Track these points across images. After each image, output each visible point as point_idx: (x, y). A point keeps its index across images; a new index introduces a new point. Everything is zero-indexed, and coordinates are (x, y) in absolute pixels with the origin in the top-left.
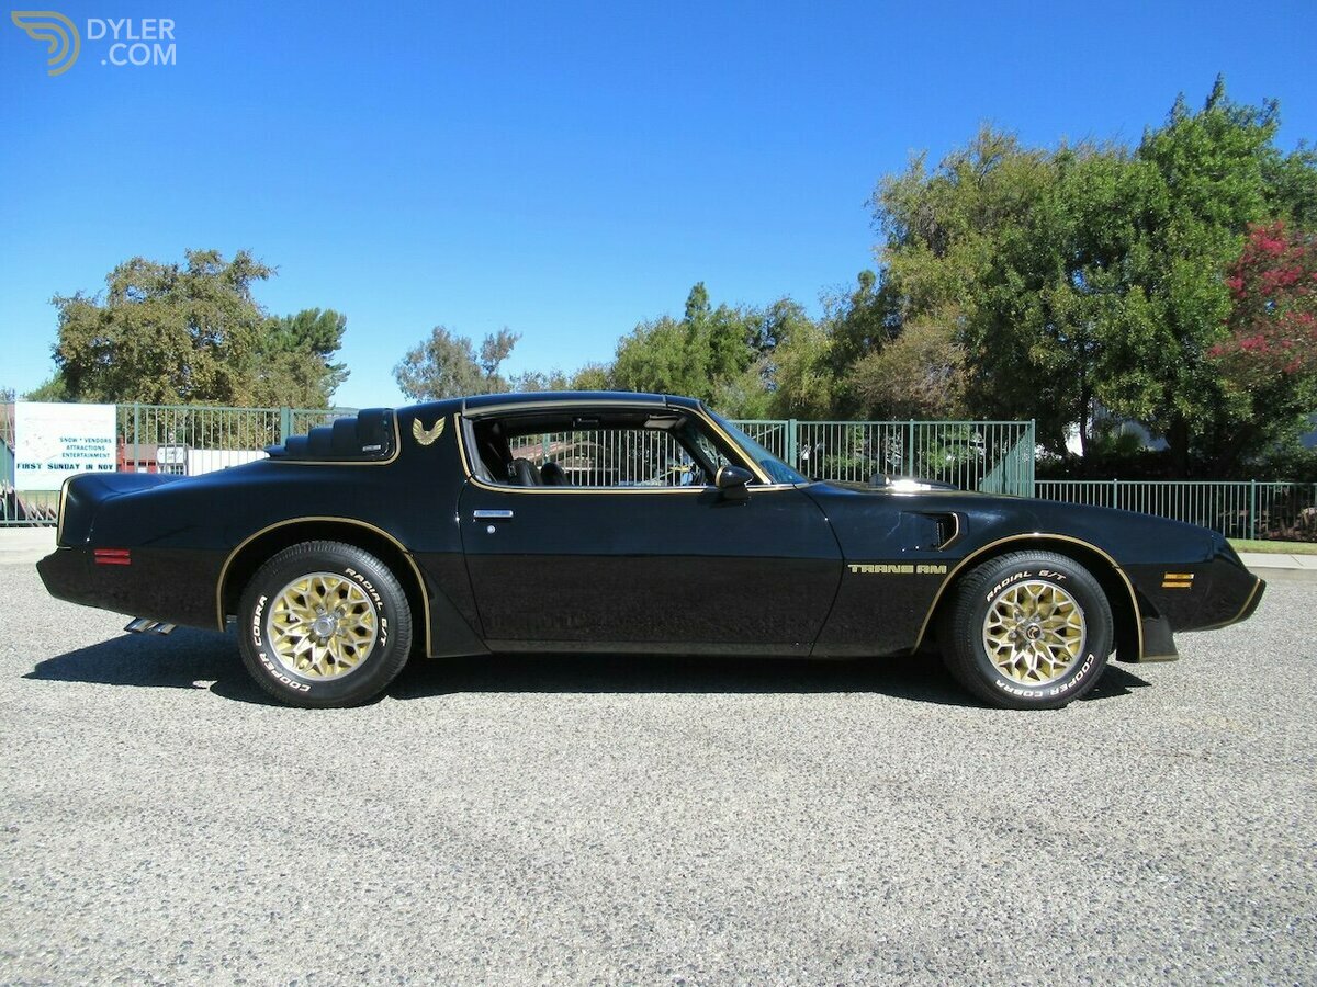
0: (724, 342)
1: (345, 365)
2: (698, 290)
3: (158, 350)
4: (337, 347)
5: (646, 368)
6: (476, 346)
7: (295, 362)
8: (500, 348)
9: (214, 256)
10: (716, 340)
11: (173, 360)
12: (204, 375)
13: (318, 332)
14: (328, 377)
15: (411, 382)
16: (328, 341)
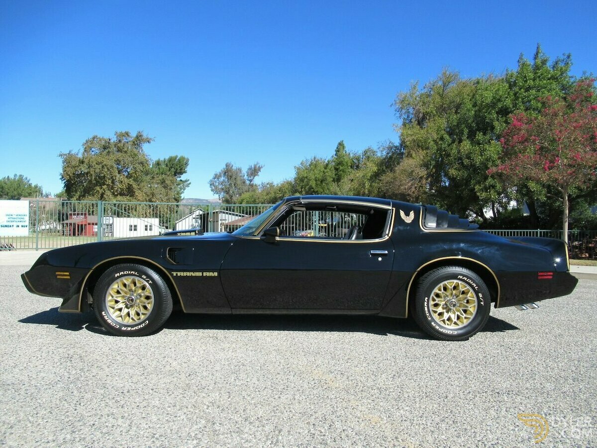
0: (341, 168)
1: (189, 180)
2: (341, 144)
3: (103, 175)
4: (185, 172)
5: (306, 180)
6: (245, 171)
7: (163, 179)
8: (254, 171)
9: (127, 134)
10: (338, 167)
11: (109, 179)
12: (123, 185)
13: (177, 166)
14: (181, 185)
15: (216, 187)
16: (181, 169)
